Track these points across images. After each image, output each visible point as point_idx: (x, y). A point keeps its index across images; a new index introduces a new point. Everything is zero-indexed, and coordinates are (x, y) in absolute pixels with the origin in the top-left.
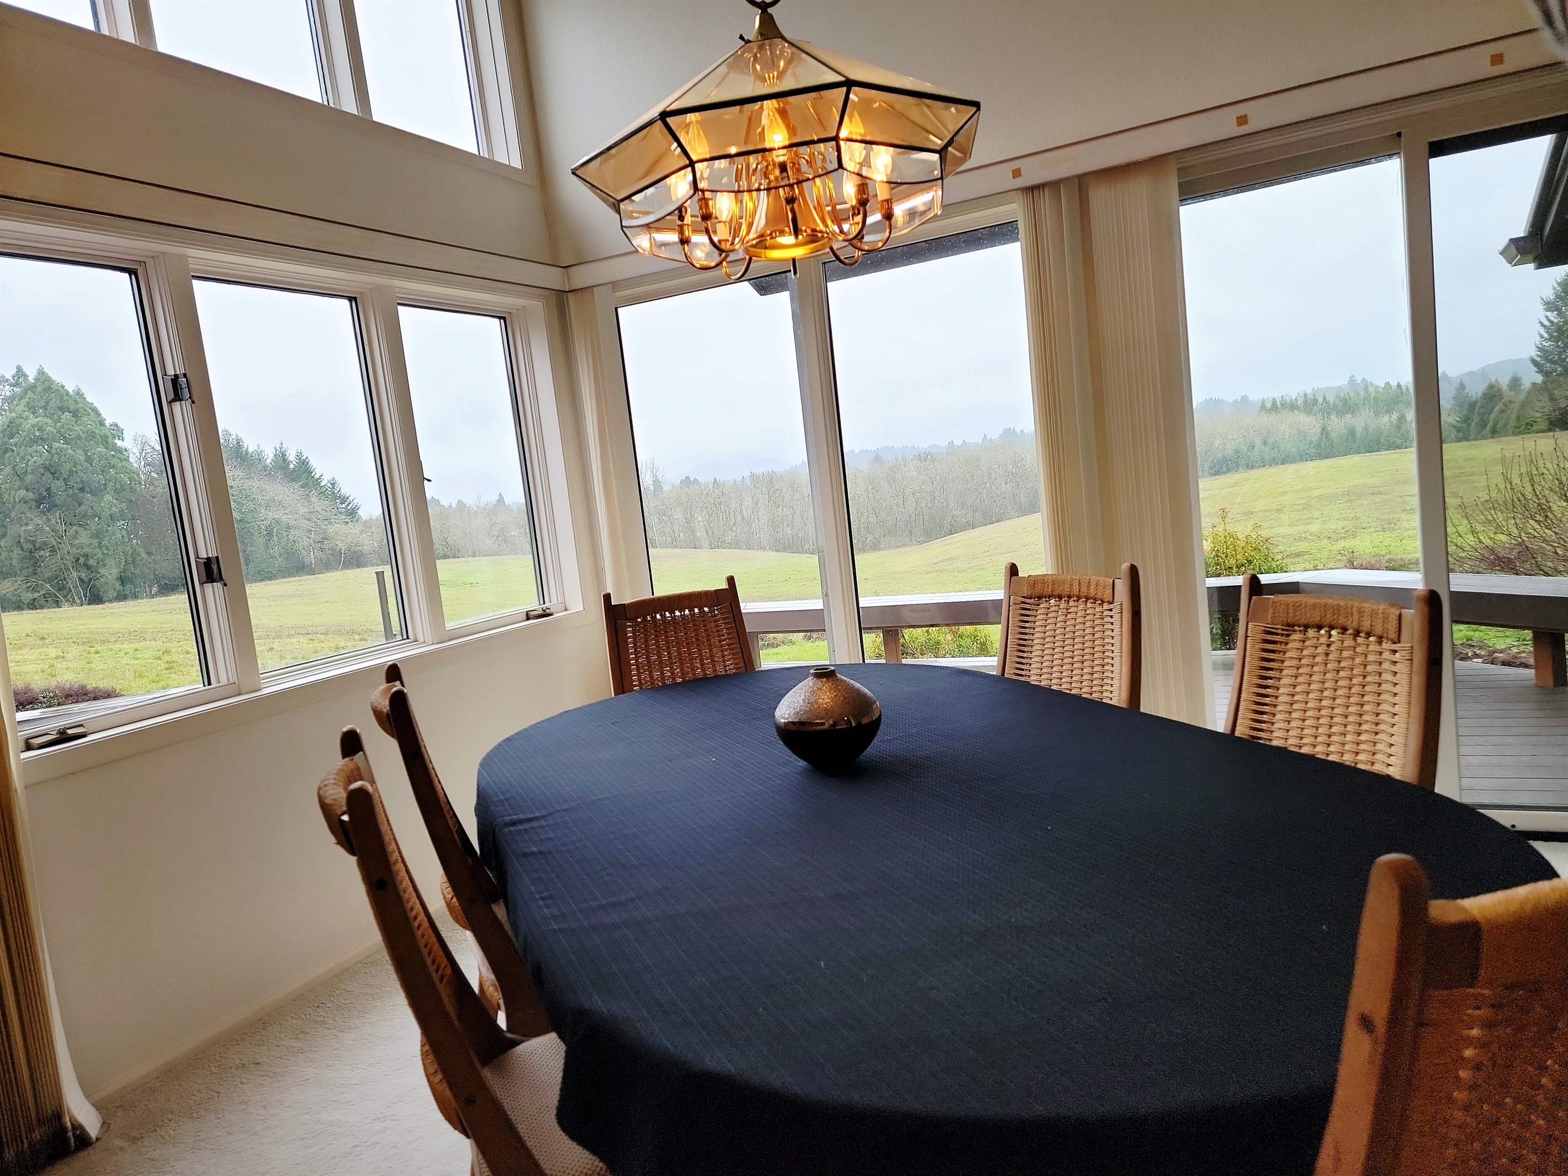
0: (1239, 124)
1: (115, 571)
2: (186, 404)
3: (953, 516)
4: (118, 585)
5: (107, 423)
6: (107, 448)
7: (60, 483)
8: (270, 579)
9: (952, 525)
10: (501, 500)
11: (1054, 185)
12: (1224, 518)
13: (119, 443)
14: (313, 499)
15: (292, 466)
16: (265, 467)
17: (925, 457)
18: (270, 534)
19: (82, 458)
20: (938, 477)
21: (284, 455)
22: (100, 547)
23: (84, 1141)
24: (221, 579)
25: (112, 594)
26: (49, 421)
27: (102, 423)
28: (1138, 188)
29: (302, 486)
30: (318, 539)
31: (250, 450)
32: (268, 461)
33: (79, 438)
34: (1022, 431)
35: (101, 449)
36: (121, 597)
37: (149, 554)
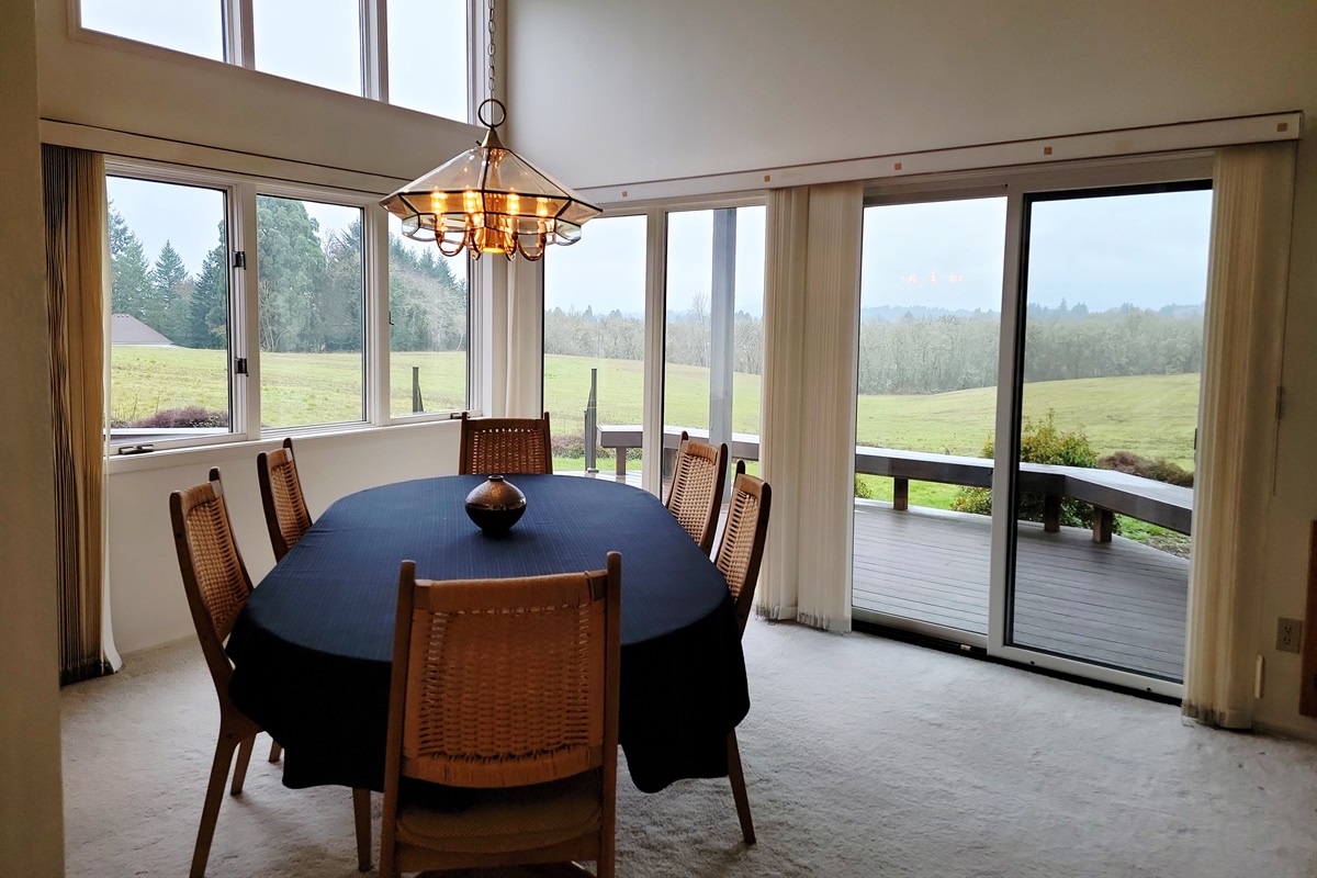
0: (896, 169)
1: (298, 329)
2: (242, 269)
3: (968, 373)
4: (297, 340)
5: (309, 218)
6: (306, 236)
7: (270, 259)
8: (405, 350)
9: (965, 381)
10: (589, 311)
11: (788, 189)
12: (1050, 416)
13: (315, 234)
14: (446, 293)
15: (434, 266)
16: (415, 264)
17: (950, 320)
18: (410, 316)
19: (288, 242)
20: (959, 338)
21: (430, 256)
22: (290, 309)
23: (109, 671)
24: (246, 372)
25: (293, 346)
26: (269, 211)
27: (306, 218)
28: (837, 200)
29: (440, 282)
30: (445, 324)
31: (406, 251)
32: (418, 260)
33: (288, 226)
34: (1046, 308)
35: (301, 236)
36: (298, 350)
37: (323, 319)
